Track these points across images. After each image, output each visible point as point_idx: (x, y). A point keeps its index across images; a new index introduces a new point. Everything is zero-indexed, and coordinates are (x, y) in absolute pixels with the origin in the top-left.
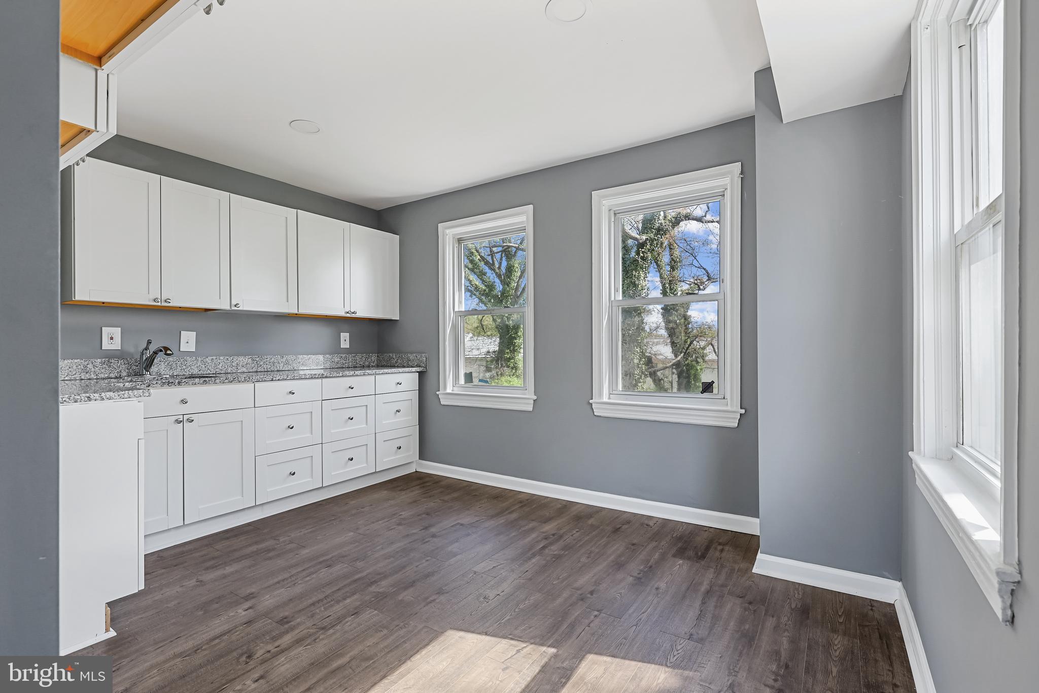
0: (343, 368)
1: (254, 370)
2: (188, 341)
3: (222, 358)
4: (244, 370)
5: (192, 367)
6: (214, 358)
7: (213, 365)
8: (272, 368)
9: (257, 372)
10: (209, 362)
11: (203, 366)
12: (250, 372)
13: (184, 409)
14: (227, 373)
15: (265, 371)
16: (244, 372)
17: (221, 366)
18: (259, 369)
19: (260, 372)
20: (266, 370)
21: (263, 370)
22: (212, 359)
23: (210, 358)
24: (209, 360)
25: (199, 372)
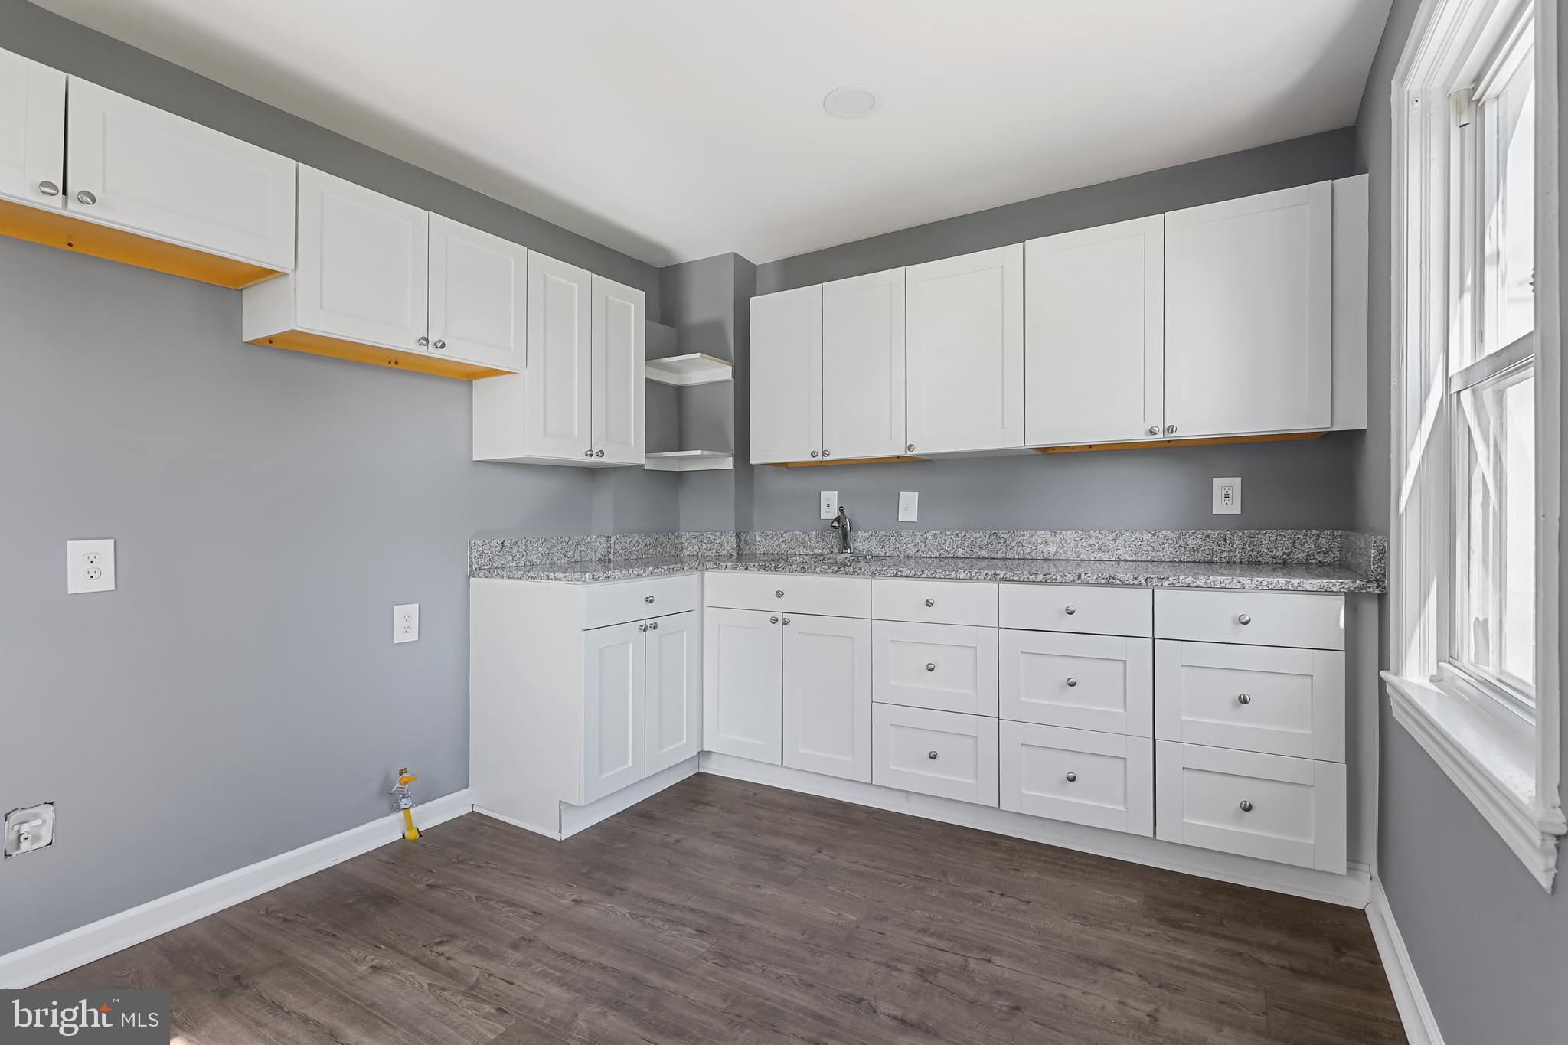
0: (1211, 562)
1: (1000, 555)
2: (909, 506)
3: (948, 533)
4: (983, 553)
5: (909, 545)
6: (938, 532)
7: (936, 544)
8: (1033, 554)
9: (1005, 559)
10: (930, 538)
11: (923, 545)
12: (994, 558)
13: (780, 605)
14: (957, 558)
15: (1019, 559)
16: (983, 558)
17: (947, 544)
18: (1009, 555)
19: (1010, 559)
20: (1021, 557)
21: (1016, 557)
22: (935, 534)
23: (932, 532)
24: (930, 535)
25: (916, 554)
